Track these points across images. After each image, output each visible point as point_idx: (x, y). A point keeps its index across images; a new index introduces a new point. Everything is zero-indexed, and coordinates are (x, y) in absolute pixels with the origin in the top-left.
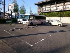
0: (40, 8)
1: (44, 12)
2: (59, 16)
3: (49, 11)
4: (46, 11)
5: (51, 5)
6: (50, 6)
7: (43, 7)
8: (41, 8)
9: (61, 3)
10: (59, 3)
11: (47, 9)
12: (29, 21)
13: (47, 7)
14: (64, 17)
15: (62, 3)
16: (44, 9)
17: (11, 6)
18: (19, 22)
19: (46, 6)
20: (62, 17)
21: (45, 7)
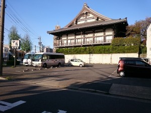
0: (57, 39)
1: (65, 45)
2: (87, 54)
3: (73, 45)
4: (68, 45)
5: (76, 35)
6: (73, 37)
7: (63, 38)
8: (59, 39)
9: (89, 33)
10: (87, 34)
11: (69, 41)
12: (42, 61)
13: (69, 38)
14: (94, 55)
15: (91, 33)
16: (65, 42)
17: (15, 43)
18: (25, 63)
19: (67, 36)
20: (91, 55)
21: (66, 38)
